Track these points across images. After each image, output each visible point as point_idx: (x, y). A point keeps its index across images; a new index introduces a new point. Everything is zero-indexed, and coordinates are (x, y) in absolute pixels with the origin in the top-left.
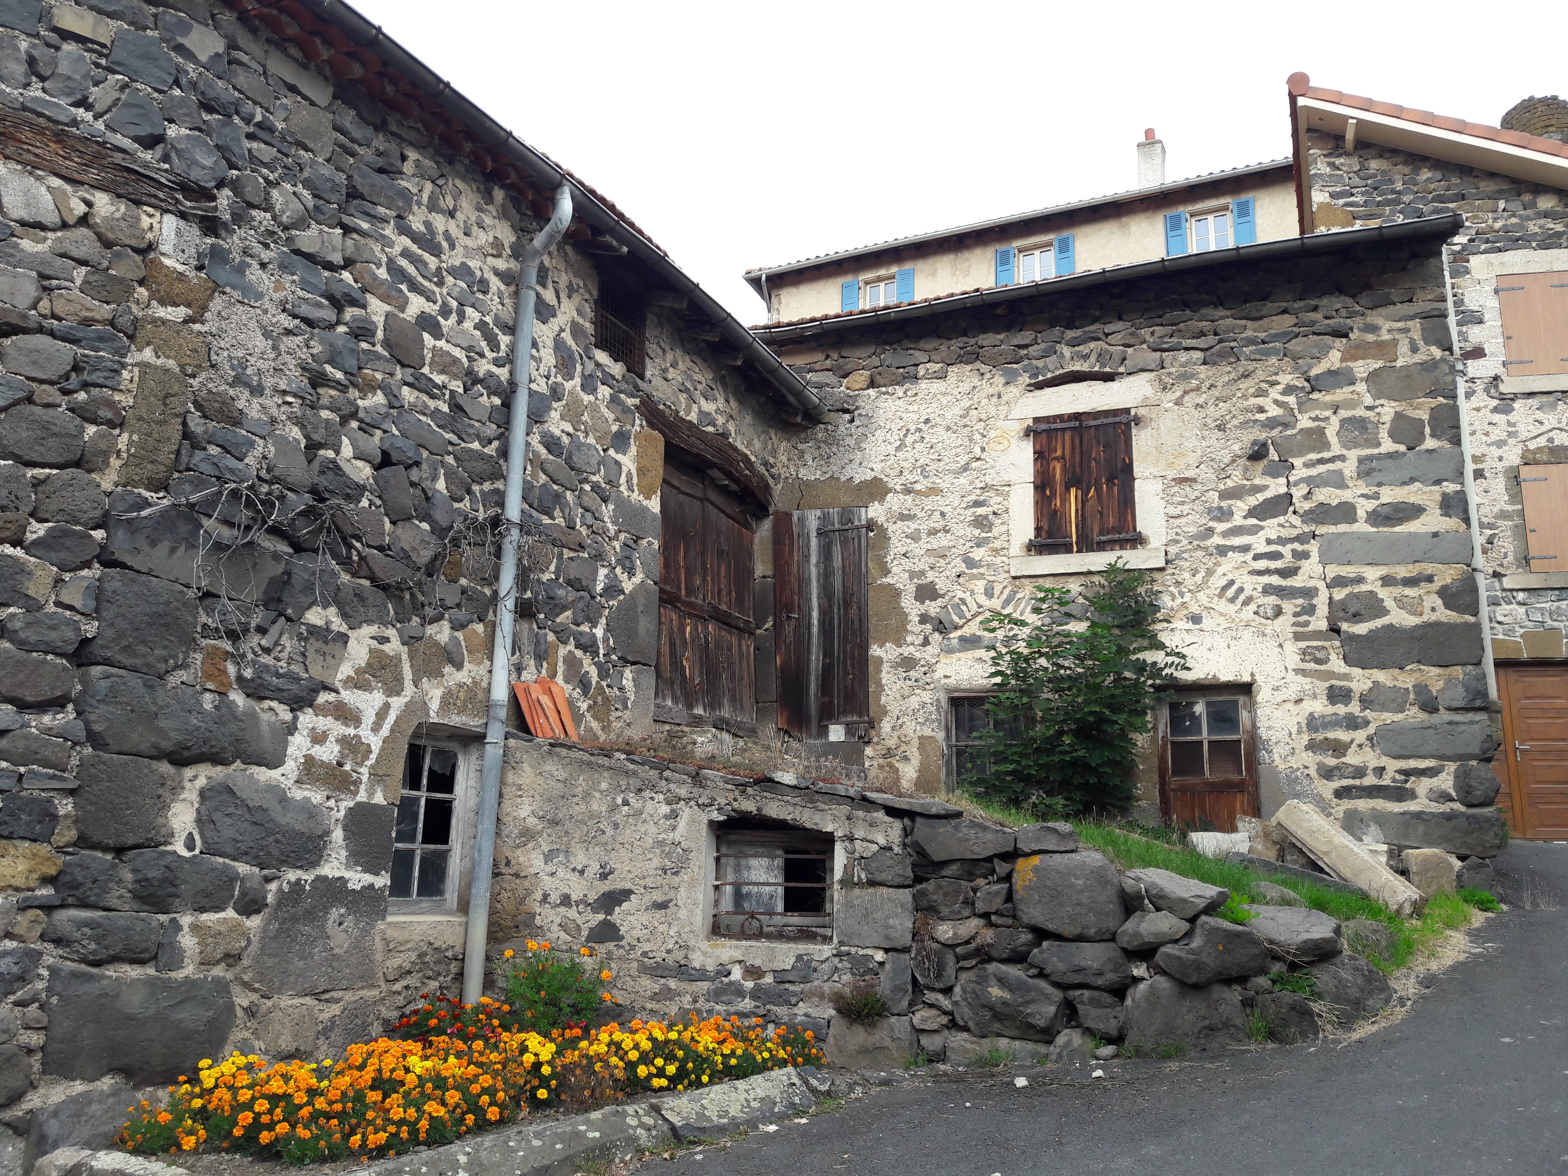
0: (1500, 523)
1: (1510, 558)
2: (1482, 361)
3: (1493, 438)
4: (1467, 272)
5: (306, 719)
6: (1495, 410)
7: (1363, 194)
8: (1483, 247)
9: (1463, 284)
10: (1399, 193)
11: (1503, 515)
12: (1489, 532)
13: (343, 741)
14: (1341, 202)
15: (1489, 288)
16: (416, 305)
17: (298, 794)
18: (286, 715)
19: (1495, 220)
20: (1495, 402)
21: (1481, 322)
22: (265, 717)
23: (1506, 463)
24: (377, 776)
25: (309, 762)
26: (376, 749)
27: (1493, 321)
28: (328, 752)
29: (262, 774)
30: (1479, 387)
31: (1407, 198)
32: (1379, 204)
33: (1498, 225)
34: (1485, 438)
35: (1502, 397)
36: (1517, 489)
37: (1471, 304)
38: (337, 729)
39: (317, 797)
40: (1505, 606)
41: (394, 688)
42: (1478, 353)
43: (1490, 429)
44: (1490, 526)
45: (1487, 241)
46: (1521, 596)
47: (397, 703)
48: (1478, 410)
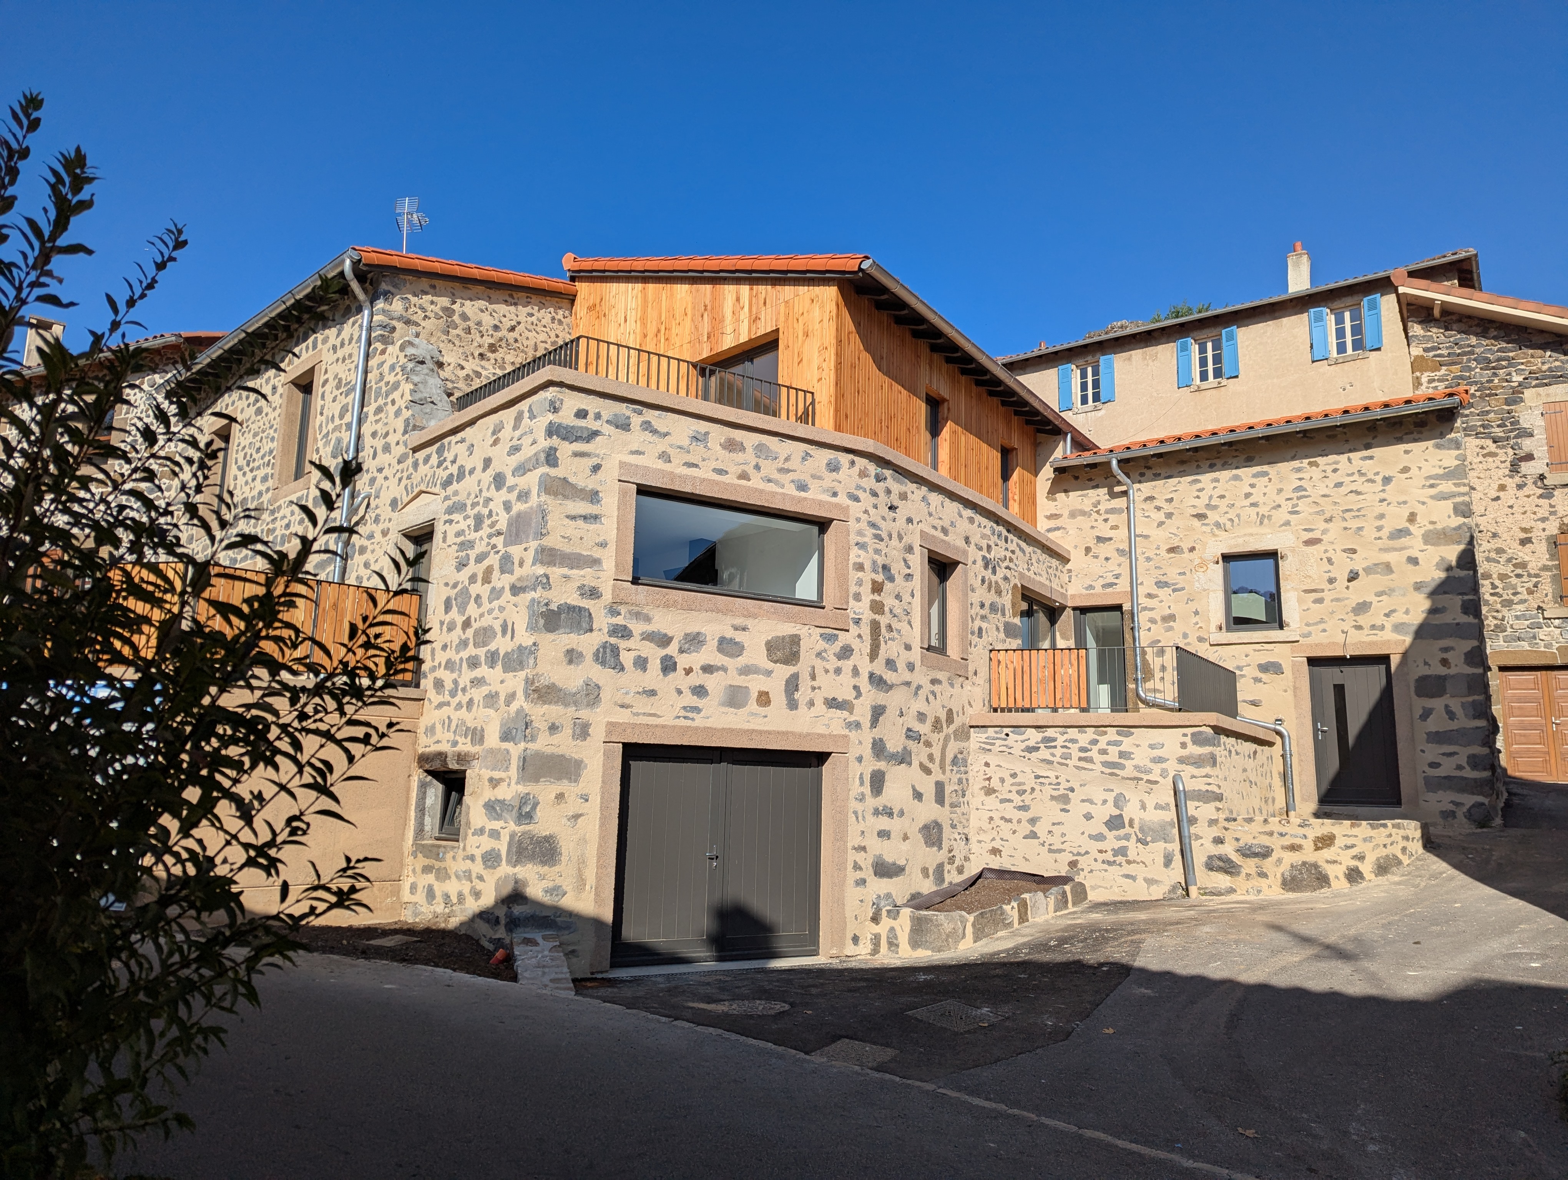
0: (1542, 573)
1: (1550, 596)
2: (1532, 463)
3: (1539, 515)
4: (1522, 400)
6: (1541, 496)
7: (1447, 348)
8: (1534, 383)
9: (1519, 409)
10: (1473, 346)
11: (1545, 568)
12: (1535, 580)
14: (1431, 354)
15: (1538, 412)
19: (1543, 363)
20: (1540, 491)
21: (1532, 436)
23: (1547, 533)
27: (1540, 436)
30: (1530, 481)
31: (1477, 350)
32: (1459, 355)
33: (1545, 367)
34: (1533, 516)
35: (1545, 487)
36: (1555, 550)
37: (1524, 424)
40: (1545, 628)
42: (1529, 457)
43: (1536, 509)
44: (1537, 576)
45: (1537, 379)
46: (1557, 622)
48: (1528, 496)
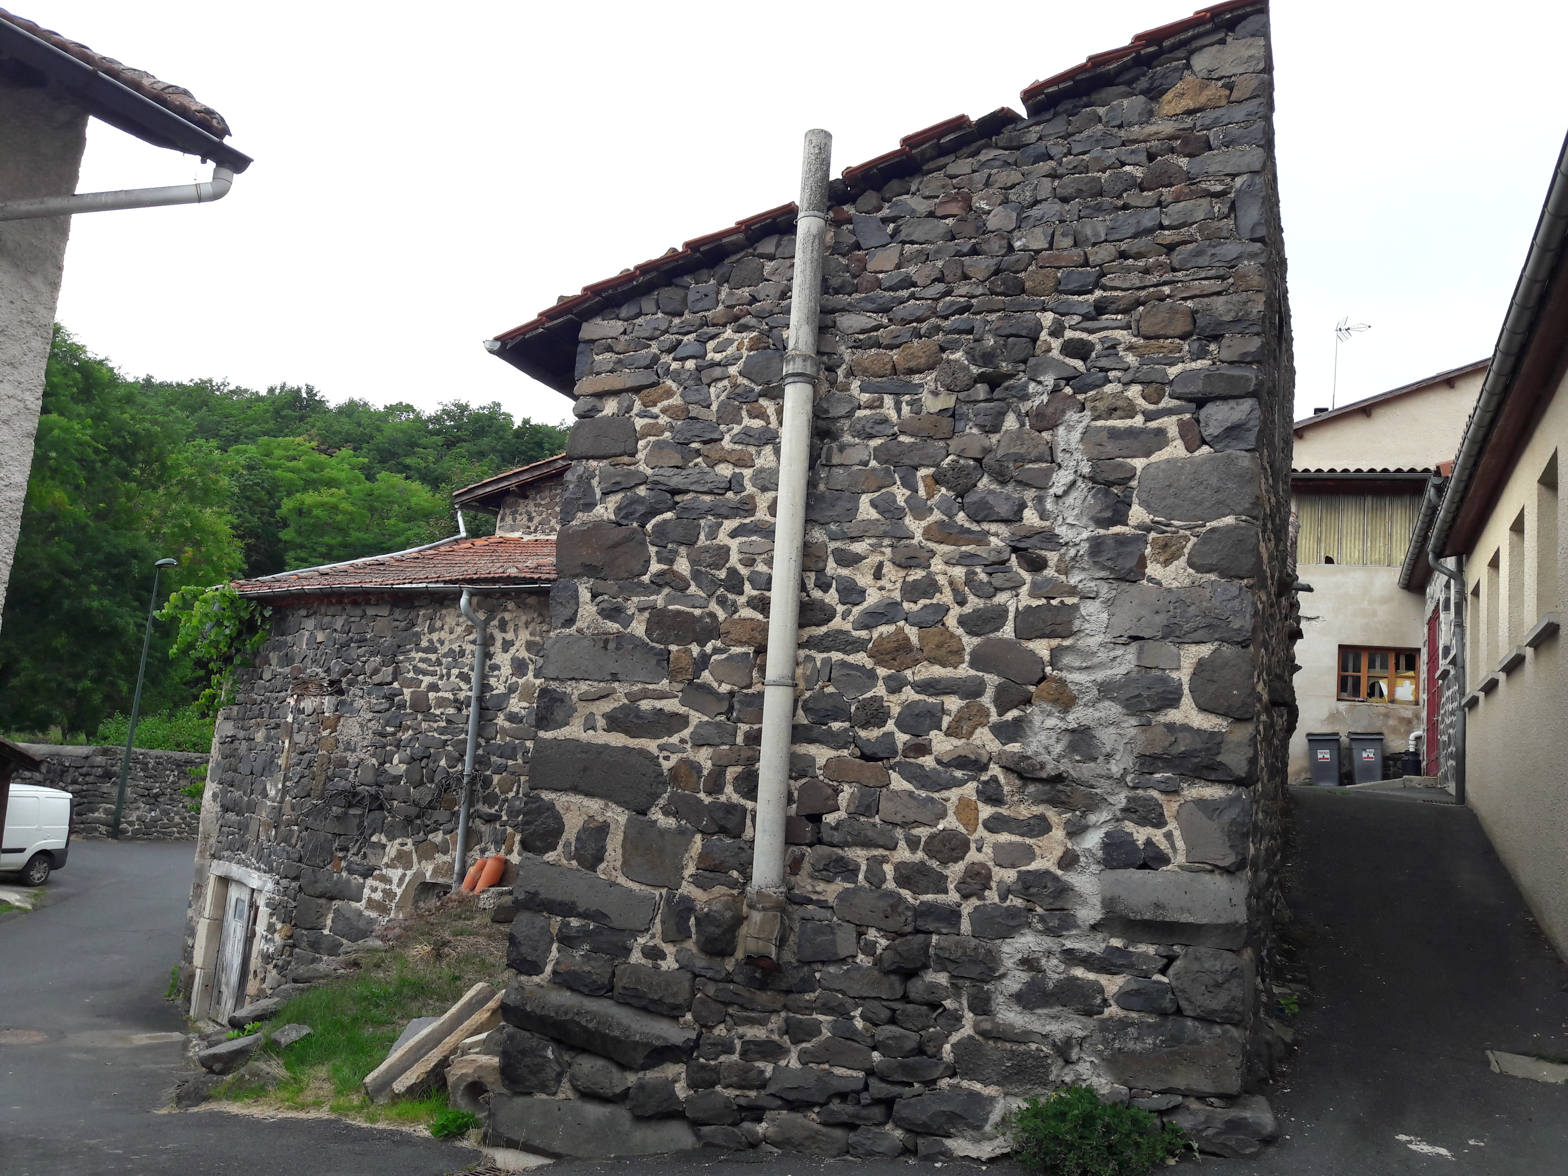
5: (370, 882)
13: (384, 891)
16: (427, 680)
17: (367, 913)
18: (361, 881)
22: (354, 881)
24: (399, 907)
25: (370, 900)
26: (399, 895)
28: (378, 896)
29: (354, 905)
38: (381, 886)
39: (373, 915)
41: (408, 866)
47: (409, 873)
